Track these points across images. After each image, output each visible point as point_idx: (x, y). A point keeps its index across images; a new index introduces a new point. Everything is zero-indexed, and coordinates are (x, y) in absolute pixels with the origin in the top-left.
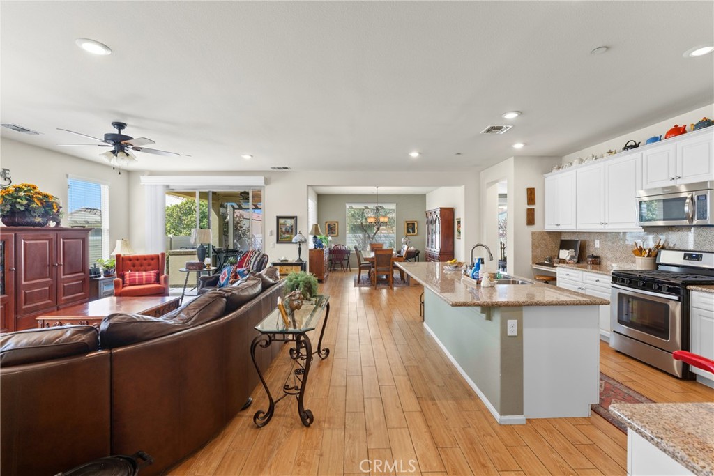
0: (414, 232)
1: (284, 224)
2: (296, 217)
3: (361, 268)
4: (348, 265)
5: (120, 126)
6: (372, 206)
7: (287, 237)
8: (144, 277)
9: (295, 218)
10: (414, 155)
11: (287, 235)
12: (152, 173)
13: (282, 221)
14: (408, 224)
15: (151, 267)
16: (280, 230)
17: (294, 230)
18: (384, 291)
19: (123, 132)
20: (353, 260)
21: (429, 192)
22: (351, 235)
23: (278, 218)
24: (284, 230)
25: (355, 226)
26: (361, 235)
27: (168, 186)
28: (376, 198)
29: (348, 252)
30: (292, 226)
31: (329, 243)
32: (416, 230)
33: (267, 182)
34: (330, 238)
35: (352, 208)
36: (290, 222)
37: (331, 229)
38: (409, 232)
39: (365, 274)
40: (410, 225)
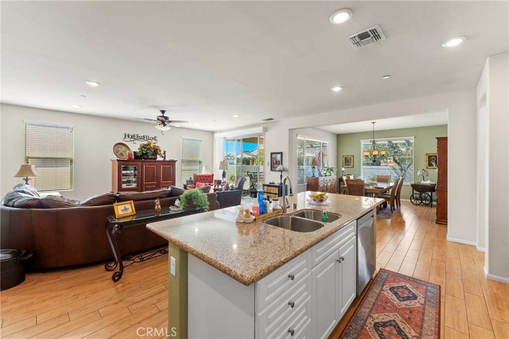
2: (282, 153)
5: (163, 112)
10: (337, 89)
12: (220, 132)
14: (429, 157)
15: (207, 181)
19: (165, 115)
27: (225, 138)
33: (265, 130)
37: (348, 161)
38: (430, 165)
40: (433, 158)
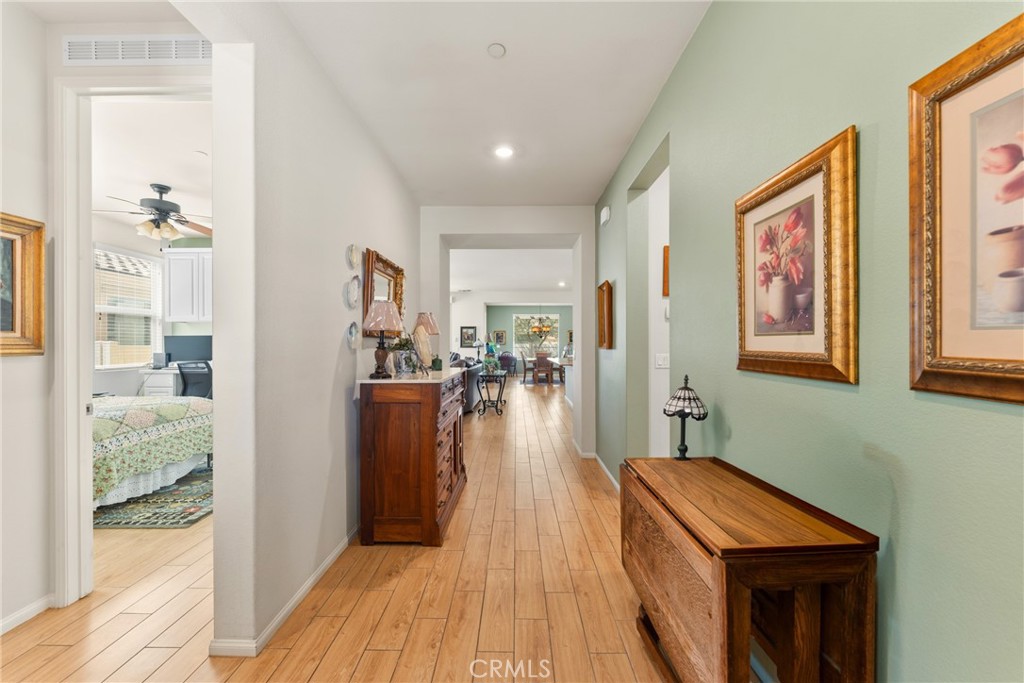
1: (467, 333)
2: (475, 327)
3: (526, 370)
4: (515, 371)
6: (537, 316)
7: (469, 343)
11: (468, 341)
13: (464, 330)
16: (463, 337)
17: (473, 337)
18: (546, 388)
20: (519, 367)
22: (517, 345)
23: (462, 328)
24: (466, 337)
25: (522, 336)
26: (528, 345)
28: (540, 309)
29: (515, 359)
30: (472, 334)
31: (499, 350)
34: (498, 346)
35: (518, 318)
36: (471, 331)
37: (499, 338)
39: (530, 376)
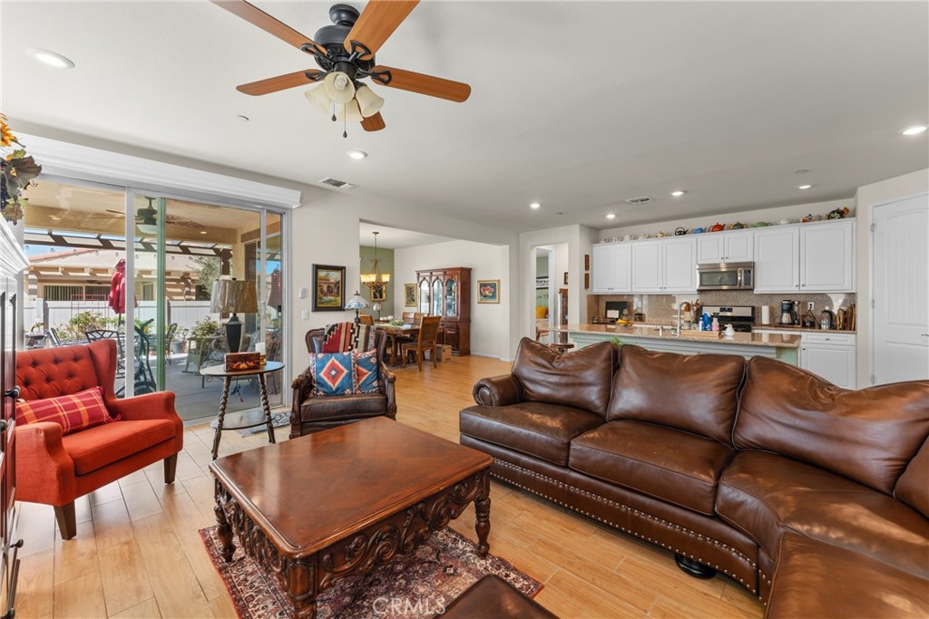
0: (381, 297)
1: (326, 279)
2: (344, 268)
7: (331, 301)
8: (82, 409)
9: (341, 269)
11: (330, 298)
13: (322, 274)
16: (319, 288)
17: (340, 288)
21: (401, 247)
23: (317, 268)
24: (325, 289)
30: (338, 283)
32: (384, 295)
36: (335, 276)
38: (375, 297)
